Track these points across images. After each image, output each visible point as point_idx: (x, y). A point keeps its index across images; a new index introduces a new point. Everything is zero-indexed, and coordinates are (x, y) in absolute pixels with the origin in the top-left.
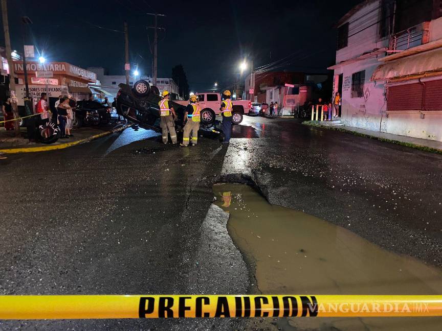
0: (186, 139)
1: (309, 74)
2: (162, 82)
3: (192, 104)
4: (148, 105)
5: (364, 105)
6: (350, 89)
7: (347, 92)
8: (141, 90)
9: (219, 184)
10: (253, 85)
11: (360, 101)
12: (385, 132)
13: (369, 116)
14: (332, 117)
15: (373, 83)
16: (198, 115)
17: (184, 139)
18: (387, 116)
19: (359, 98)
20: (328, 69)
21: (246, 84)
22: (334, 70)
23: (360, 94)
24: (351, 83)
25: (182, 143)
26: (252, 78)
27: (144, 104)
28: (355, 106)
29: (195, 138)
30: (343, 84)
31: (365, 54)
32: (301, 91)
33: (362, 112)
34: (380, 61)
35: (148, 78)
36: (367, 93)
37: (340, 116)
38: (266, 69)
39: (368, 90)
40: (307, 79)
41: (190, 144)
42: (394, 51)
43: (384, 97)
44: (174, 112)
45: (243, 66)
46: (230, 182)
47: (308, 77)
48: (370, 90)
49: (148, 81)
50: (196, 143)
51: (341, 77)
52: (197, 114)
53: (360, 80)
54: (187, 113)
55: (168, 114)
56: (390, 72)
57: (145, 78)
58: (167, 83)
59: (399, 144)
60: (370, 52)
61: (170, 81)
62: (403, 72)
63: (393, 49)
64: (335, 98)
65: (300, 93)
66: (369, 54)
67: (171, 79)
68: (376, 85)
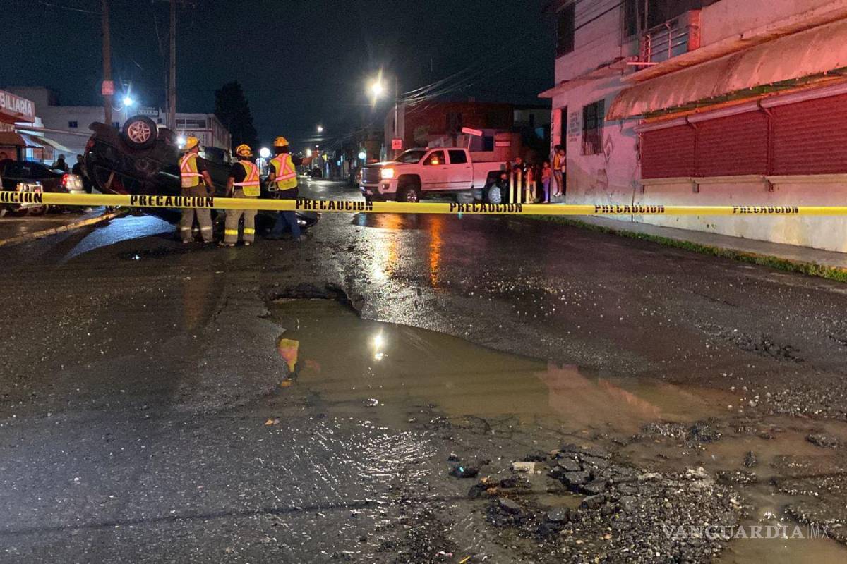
0: (232, 232)
1: (518, 107)
2: (189, 122)
3: (242, 162)
4: (153, 167)
5: (604, 171)
6: (580, 138)
7: (575, 145)
8: (139, 137)
9: (282, 301)
10: (401, 130)
11: (597, 161)
12: (641, 221)
13: (613, 192)
14: (551, 197)
15: (617, 126)
16: (253, 183)
17: (227, 232)
18: (643, 190)
19: (595, 155)
20: (539, 96)
21: (387, 128)
22: (551, 99)
23: (597, 149)
24: (581, 126)
25: (222, 242)
26: (397, 115)
27: (143, 165)
28: (589, 173)
29: (250, 231)
30: (568, 128)
31: (599, 67)
32: (498, 144)
33: (601, 184)
34: (623, 83)
35: (155, 113)
36: (609, 144)
37: (564, 193)
38: (423, 95)
39: (609, 139)
40: (515, 119)
41: (240, 242)
42: (648, 64)
43: (637, 152)
44: (209, 180)
45: (377, 89)
46: (305, 296)
47: (516, 114)
48: (613, 139)
49: (155, 120)
50: (252, 239)
51: (564, 112)
52: (252, 181)
53: (596, 120)
54: (232, 179)
55: (196, 183)
56: (637, 103)
57: (149, 112)
58: (202, 124)
59: (647, 240)
60: (609, 64)
61: (210, 119)
62: (656, 104)
63: (646, 61)
64: (556, 158)
65: (495, 149)
66: (607, 68)
67: (212, 115)
68: (624, 128)
